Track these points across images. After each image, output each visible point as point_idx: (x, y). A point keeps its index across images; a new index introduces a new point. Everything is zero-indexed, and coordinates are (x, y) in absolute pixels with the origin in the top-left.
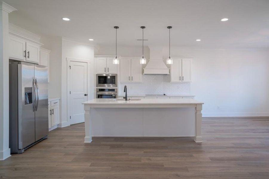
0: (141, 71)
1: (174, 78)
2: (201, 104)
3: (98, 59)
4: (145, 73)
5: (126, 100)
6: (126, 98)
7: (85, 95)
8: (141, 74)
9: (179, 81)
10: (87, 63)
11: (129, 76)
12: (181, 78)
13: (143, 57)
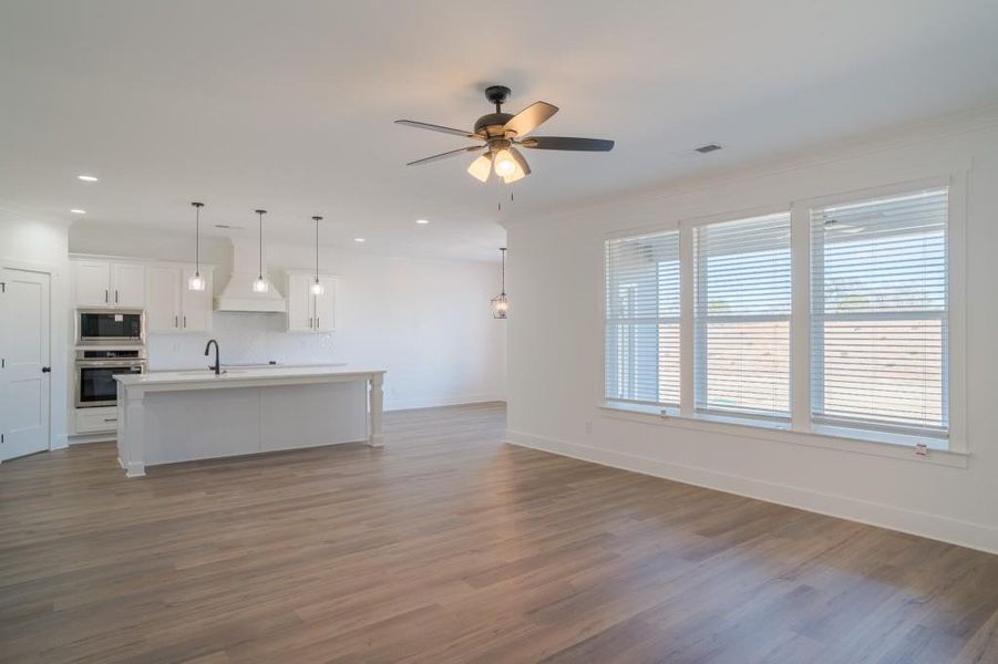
0: (210, 302)
1: (297, 321)
2: (381, 374)
3: (81, 263)
4: (223, 307)
5: (218, 373)
6: (216, 369)
7: (45, 370)
8: (210, 312)
9: (307, 328)
10: (49, 274)
11: (176, 314)
12: (314, 323)
13: (261, 278)
